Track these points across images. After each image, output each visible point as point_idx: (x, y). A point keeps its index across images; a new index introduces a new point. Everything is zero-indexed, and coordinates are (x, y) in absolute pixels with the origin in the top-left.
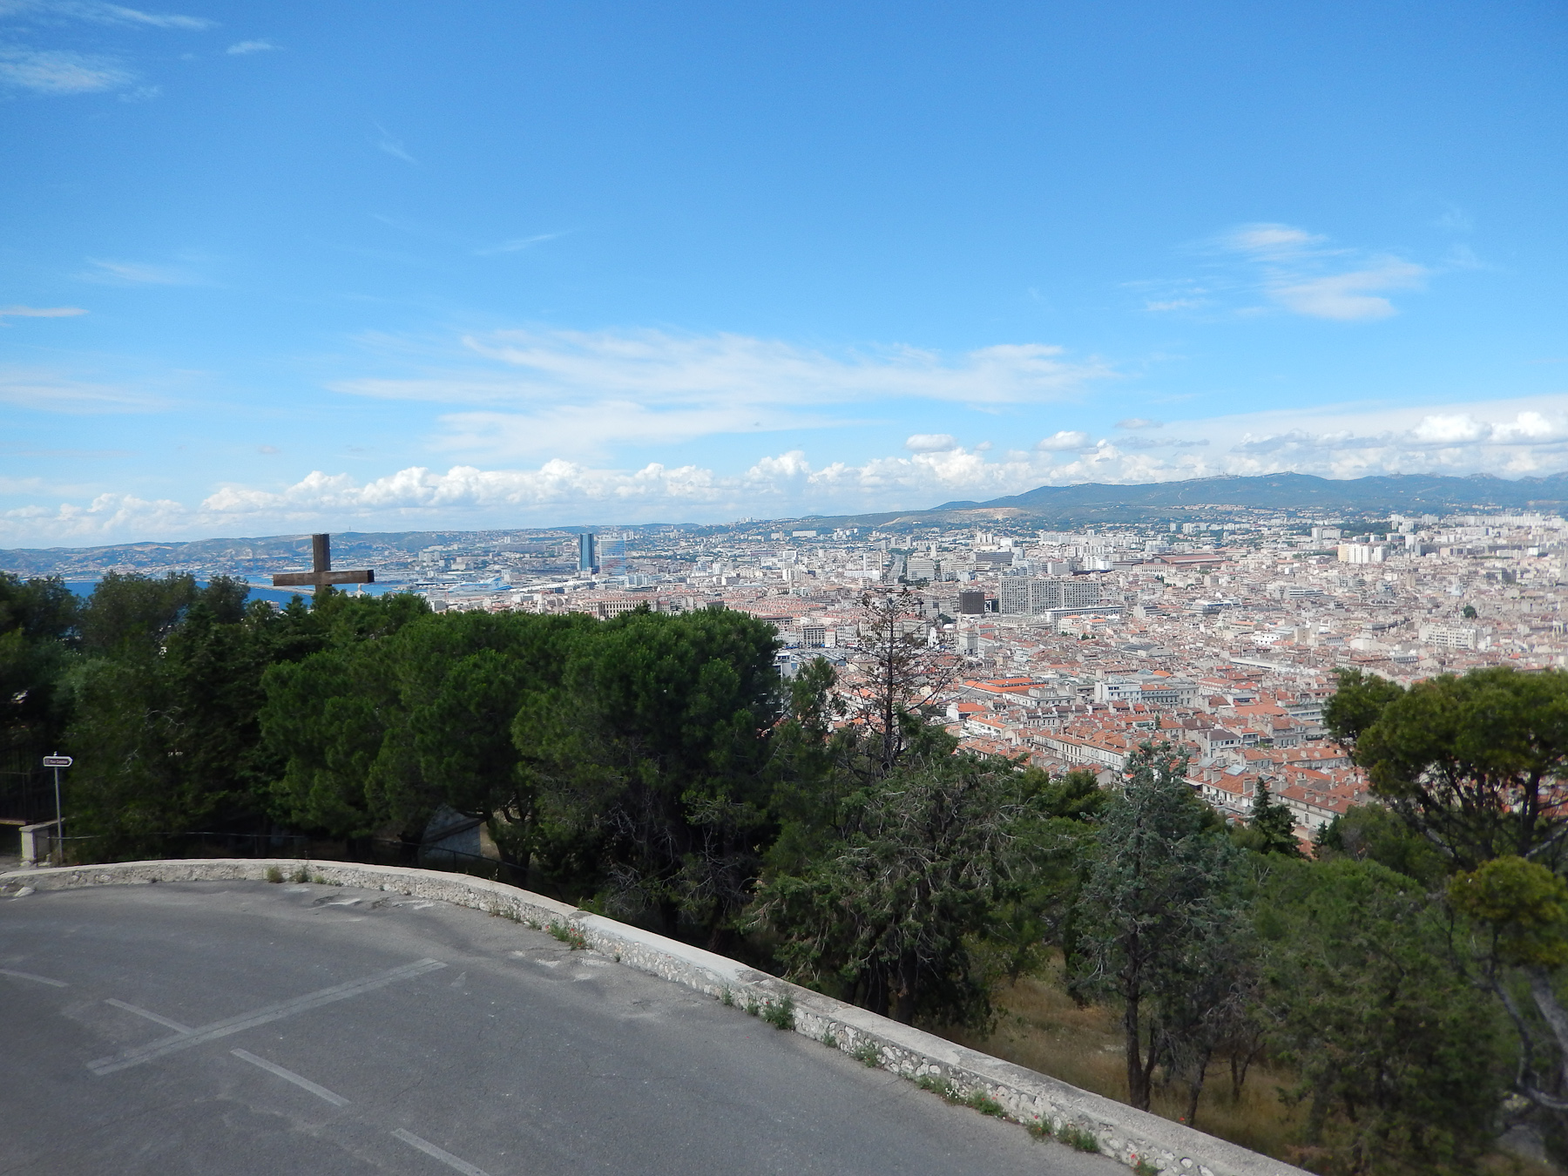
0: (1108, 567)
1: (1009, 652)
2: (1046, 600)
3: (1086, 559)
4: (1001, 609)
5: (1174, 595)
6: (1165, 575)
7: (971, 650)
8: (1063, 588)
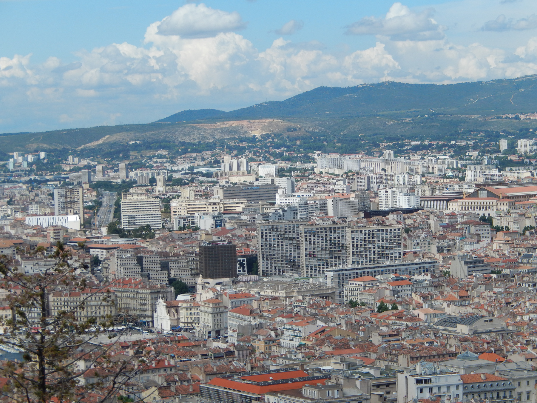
0: (413, 204)
1: (273, 334)
2: (326, 254)
3: (382, 193)
4: (261, 268)
5: (506, 243)
6: (493, 214)
7: (218, 332)
8: (350, 236)
